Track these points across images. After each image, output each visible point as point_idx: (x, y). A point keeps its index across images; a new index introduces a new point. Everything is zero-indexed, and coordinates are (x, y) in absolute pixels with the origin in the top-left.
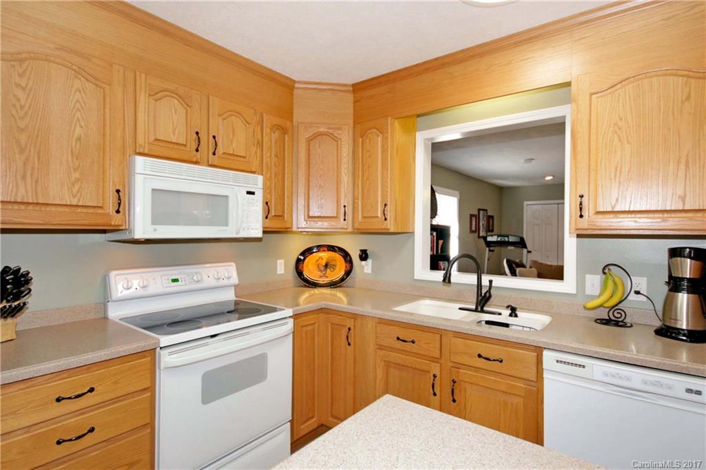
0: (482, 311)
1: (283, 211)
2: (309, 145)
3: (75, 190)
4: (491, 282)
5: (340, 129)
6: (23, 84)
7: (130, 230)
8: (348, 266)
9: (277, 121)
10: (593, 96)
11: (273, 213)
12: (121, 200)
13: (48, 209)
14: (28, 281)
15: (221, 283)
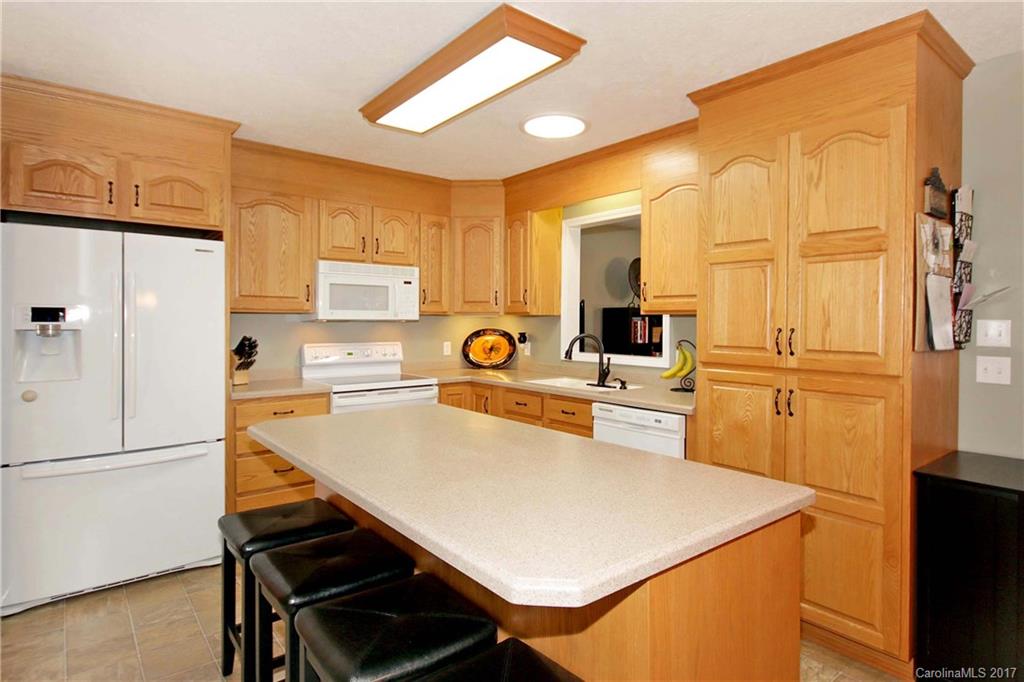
0: (604, 386)
1: (441, 297)
2: (464, 236)
3: (282, 285)
4: (609, 359)
5: (492, 221)
6: (253, 221)
7: (315, 313)
8: (512, 348)
9: (434, 218)
10: (653, 202)
11: (429, 299)
12: (310, 293)
13: (267, 299)
14: (256, 346)
15: (388, 358)
